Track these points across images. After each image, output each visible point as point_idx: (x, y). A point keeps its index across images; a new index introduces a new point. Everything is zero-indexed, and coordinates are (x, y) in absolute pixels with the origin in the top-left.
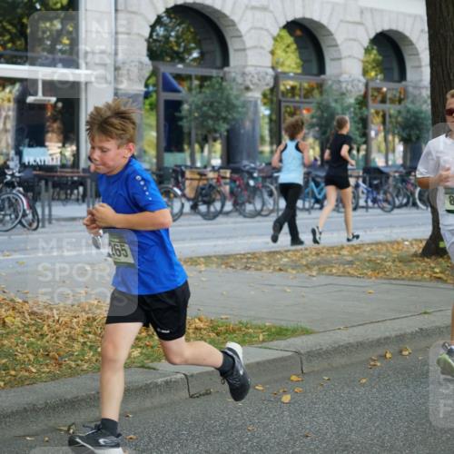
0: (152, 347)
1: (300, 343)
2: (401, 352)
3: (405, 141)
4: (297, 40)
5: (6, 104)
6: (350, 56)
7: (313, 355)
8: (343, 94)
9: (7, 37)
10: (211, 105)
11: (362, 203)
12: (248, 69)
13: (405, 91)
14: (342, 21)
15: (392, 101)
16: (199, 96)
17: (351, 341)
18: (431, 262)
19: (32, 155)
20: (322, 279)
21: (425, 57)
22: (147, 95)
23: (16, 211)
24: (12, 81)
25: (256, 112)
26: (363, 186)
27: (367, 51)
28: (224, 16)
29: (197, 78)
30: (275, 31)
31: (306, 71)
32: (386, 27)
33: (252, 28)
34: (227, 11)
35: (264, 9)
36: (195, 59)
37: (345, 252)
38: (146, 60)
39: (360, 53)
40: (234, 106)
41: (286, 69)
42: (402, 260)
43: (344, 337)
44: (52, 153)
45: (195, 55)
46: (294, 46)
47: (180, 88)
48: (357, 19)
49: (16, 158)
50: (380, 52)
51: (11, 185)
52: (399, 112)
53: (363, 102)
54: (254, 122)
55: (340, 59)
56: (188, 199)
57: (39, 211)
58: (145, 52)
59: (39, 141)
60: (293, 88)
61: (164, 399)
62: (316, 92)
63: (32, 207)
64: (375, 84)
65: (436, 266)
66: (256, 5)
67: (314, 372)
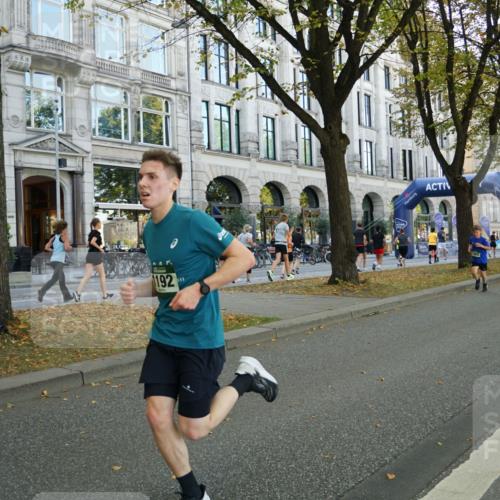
1: (274, 324)
2: (319, 327)
3: (320, 233)
4: (271, 191)
6: (294, 197)
7: (281, 329)
8: (292, 214)
10: (234, 220)
12: (250, 204)
13: (319, 212)
14: (290, 182)
15: (314, 216)
16: (230, 216)
17: (298, 322)
18: (331, 286)
20: (284, 296)
21: (326, 197)
25: (255, 222)
27: (302, 194)
28: (239, 181)
29: (228, 208)
30: (262, 187)
31: (275, 204)
32: (310, 185)
33: (252, 186)
34: (240, 179)
35: (256, 177)
36: (227, 200)
38: (206, 201)
39: (299, 196)
41: (267, 204)
42: (321, 287)
43: (295, 321)
45: (228, 198)
46: (270, 193)
47: (221, 213)
48: (297, 181)
50: (308, 195)
52: (317, 221)
53: (301, 217)
55: (290, 198)
58: (205, 197)
60: (270, 212)
64: (306, 209)
65: (334, 288)
66: (253, 176)
67: (282, 337)
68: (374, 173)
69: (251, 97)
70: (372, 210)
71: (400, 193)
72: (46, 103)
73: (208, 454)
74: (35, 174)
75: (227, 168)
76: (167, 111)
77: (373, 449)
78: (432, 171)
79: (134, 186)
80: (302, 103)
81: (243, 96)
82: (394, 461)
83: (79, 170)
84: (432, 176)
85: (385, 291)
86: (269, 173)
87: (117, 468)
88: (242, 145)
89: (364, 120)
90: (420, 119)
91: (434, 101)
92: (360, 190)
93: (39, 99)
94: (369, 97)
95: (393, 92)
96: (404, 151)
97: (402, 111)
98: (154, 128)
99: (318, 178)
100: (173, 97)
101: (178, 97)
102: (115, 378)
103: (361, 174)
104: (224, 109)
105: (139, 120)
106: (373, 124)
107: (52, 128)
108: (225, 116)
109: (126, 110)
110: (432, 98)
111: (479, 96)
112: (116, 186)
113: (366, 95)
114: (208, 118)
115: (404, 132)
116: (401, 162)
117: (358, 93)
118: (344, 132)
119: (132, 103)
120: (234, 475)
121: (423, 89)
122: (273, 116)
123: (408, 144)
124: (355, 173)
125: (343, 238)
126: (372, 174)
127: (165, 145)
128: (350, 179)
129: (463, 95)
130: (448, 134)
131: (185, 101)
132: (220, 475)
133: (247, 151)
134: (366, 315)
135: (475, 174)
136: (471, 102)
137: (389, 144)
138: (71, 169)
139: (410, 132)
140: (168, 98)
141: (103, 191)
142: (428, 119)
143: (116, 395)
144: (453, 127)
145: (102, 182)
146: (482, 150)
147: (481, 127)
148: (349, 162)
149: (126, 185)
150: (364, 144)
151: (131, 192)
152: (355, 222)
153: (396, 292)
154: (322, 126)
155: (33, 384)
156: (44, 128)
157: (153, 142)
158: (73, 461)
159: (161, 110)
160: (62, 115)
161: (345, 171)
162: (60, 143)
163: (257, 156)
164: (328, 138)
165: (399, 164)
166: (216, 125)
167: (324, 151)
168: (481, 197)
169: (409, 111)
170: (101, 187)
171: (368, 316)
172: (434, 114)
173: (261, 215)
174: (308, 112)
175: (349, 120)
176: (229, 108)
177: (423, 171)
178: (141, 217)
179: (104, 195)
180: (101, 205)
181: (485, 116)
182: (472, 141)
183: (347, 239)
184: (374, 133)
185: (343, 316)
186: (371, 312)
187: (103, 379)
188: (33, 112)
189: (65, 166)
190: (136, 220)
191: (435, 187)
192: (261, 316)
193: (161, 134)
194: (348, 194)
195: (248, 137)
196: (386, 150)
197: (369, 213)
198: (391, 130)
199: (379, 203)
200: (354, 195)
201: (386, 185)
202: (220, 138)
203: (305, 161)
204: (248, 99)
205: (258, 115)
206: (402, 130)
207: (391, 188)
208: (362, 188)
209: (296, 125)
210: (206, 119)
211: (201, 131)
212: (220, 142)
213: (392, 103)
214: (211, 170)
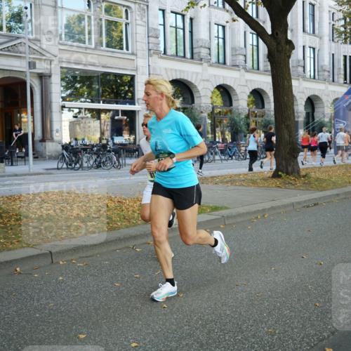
1: (224, 212)
2: (264, 216)
4: (221, 93)
5: (107, 120)
6: (242, 99)
7: (228, 217)
8: (239, 114)
9: (107, 93)
12: (202, 105)
13: (265, 112)
14: (239, 85)
15: (259, 116)
17: (245, 211)
18: (275, 180)
19: (118, 140)
20: (232, 187)
21: (272, 99)
23: (111, 162)
24: (109, 111)
25: (206, 121)
27: (249, 97)
28: (192, 84)
30: (212, 90)
31: (225, 105)
32: (256, 87)
33: (204, 88)
34: (193, 82)
35: (208, 80)
37: (241, 176)
39: (246, 98)
41: (217, 104)
42: (265, 179)
43: (241, 210)
44: (125, 138)
45: (181, 99)
46: (220, 95)
48: (244, 84)
49: (111, 141)
50: (254, 97)
51: (109, 151)
52: (262, 121)
53: (248, 117)
54: (205, 125)
55: (238, 100)
57: (121, 161)
59: (120, 134)
60: (220, 112)
62: (229, 114)
63: (118, 160)
64: (253, 110)
65: (277, 182)
66: (205, 79)
67: (229, 224)
68: (317, 77)
69: (205, 5)
70: (313, 111)
71: (340, 96)
72: (16, 10)
73: (163, 325)
74: (7, 75)
76: (127, 18)
77: (313, 325)
79: (97, 87)
80: (251, 11)
81: (197, 4)
82: (331, 337)
83: (47, 72)
85: (324, 185)
86: (219, 76)
87: (82, 336)
88: (195, 51)
89: (308, 28)
92: (303, 92)
93: (9, 6)
94: (313, 6)
96: (345, 57)
97: (345, 19)
98: (115, 34)
99: (265, 82)
100: (132, 5)
101: (137, 6)
102: (80, 257)
103: (304, 78)
104: (179, 17)
105: (101, 27)
106: (317, 32)
107: (22, 33)
108: (180, 24)
109: (89, 17)
112: (80, 87)
113: (310, 4)
114: (164, 25)
115: (345, 39)
116: (342, 67)
117: (303, 2)
118: (289, 38)
119: (95, 11)
120: (187, 344)
122: (224, 23)
123: (349, 49)
124: (298, 77)
125: (287, 136)
126: (314, 78)
127: (125, 50)
128: (294, 83)
131: (143, 9)
132: (174, 344)
133: (199, 55)
134: (307, 206)
137: (331, 50)
138: (40, 71)
140: (128, 7)
141: (69, 92)
143: (82, 273)
145: (68, 83)
148: (293, 67)
149: (90, 87)
150: (308, 51)
151: (94, 93)
152: (297, 122)
153: (335, 185)
154: (269, 31)
155: (7, 262)
156: (15, 33)
157: (115, 47)
158: (43, 329)
159: (121, 18)
160: (31, 20)
161: (289, 74)
162: (29, 47)
163: (209, 61)
164: (275, 44)
165: (340, 69)
166: (172, 32)
167: (270, 56)
170: (67, 88)
171: (308, 207)
173: (212, 115)
174: (256, 19)
175: (294, 27)
176: (183, 16)
178: (103, 116)
179: (70, 95)
180: (67, 104)
183: (290, 137)
184: (318, 39)
185: (285, 206)
186: (311, 204)
187: (70, 258)
188: (4, 18)
189: (35, 68)
190: (99, 118)
192: (211, 205)
193: (121, 40)
194: (293, 96)
195: (200, 44)
196: (328, 56)
197: (311, 114)
198: (333, 37)
199: (321, 105)
200: (298, 98)
201: (327, 88)
202: (174, 44)
203: (253, 66)
204: (201, 7)
205: (210, 23)
206: (343, 37)
207: (332, 91)
208: (305, 91)
209: (245, 32)
210: (162, 27)
211: (158, 38)
212: (175, 48)
213: (335, 11)
214: (167, 73)
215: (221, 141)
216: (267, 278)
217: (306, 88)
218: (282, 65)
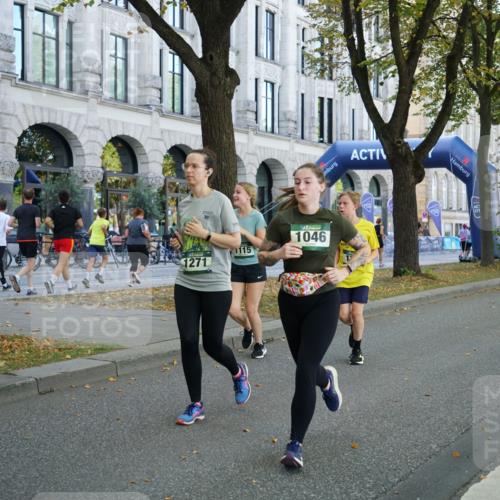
0: (14, 359)
1: (115, 355)
4: (118, 151)
6: (154, 161)
7: (125, 363)
8: (149, 186)
11: (162, 259)
12: (86, 169)
14: (149, 138)
15: (183, 192)
16: (52, 186)
17: (151, 353)
22: (16, 185)
25: (92, 197)
26: (162, 248)
27: (166, 157)
28: (70, 133)
29: (51, 173)
30: (105, 144)
31: (124, 171)
32: (178, 143)
33: (89, 141)
34: (71, 129)
35: (97, 128)
36: (50, 160)
38: (15, 161)
39: (161, 160)
40: (76, 194)
41: (112, 169)
43: (147, 351)
45: (51, 157)
46: (117, 154)
47: (40, 180)
48: (159, 136)
50: (174, 159)
53: (163, 192)
54: (89, 204)
55: (148, 163)
56: (44, 256)
58: (14, 155)
60: (117, 181)
61: (21, 395)
64: (173, 179)
66: (91, 125)
67: (125, 375)
68: (276, 130)
70: (270, 185)
75: (50, 110)
78: (361, 131)
80: (170, 17)
84: (361, 138)
86: (115, 122)
88: (76, 77)
89: (264, 50)
90: (346, 53)
91: (368, 26)
92: (254, 154)
94: (273, 14)
95: (310, 8)
96: (322, 99)
97: (321, 39)
99: (191, 134)
103: (256, 131)
104: (49, 18)
106: (277, 57)
108: (51, 31)
110: (365, 21)
111: (434, 23)
113: (268, 11)
114: (23, 30)
115: (322, 71)
116: (317, 115)
117: (257, 7)
118: (232, 63)
121: (352, 8)
122: (127, 36)
123: (328, 89)
124: (246, 129)
126: (273, 132)
128: (239, 138)
129: (411, 21)
130: (386, 77)
133: (83, 86)
135: (424, 139)
136: (421, 31)
137: (298, 87)
139: (331, 72)
142: (357, 54)
144: (394, 67)
146: (434, 103)
147: (435, 69)
148: (238, 112)
150: (262, 86)
154: (200, 55)
163: (99, 95)
164: (208, 74)
165: (313, 118)
166: (35, 43)
167: (200, 94)
168: (430, 172)
169: (331, 39)
172: (367, 46)
173: (103, 186)
174: (180, 33)
175: (241, 48)
176: (57, 18)
177: (348, 130)
181: (440, 53)
182: (420, 88)
184: (278, 69)
191: (364, 155)
194: (236, 159)
195: (85, 66)
196: (295, 97)
197: (266, 189)
198: (303, 67)
199: (282, 176)
200: (245, 162)
201: (293, 149)
202: (40, 64)
203: (173, 107)
204: (86, 5)
205: (102, 31)
206: (319, 68)
207: (300, 154)
208: (258, 152)
209: (161, 51)
210: (20, 33)
211: (11, 52)
212: (41, 70)
213: (307, 26)
214: (25, 111)
215: (117, 230)
216: (183, 468)
217: (260, 147)
218: (219, 109)
